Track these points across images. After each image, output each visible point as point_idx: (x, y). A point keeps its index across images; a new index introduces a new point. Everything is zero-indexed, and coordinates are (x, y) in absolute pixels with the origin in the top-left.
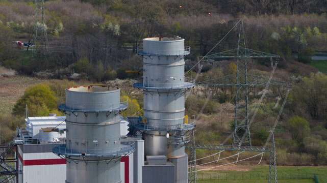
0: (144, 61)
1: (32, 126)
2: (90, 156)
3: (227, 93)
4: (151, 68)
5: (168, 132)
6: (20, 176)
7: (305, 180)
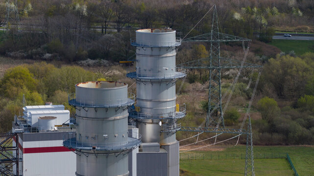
0: (137, 51)
1: (31, 115)
2: (101, 150)
3: (196, 73)
4: (144, 58)
5: (161, 120)
6: (20, 163)
7: (278, 160)
